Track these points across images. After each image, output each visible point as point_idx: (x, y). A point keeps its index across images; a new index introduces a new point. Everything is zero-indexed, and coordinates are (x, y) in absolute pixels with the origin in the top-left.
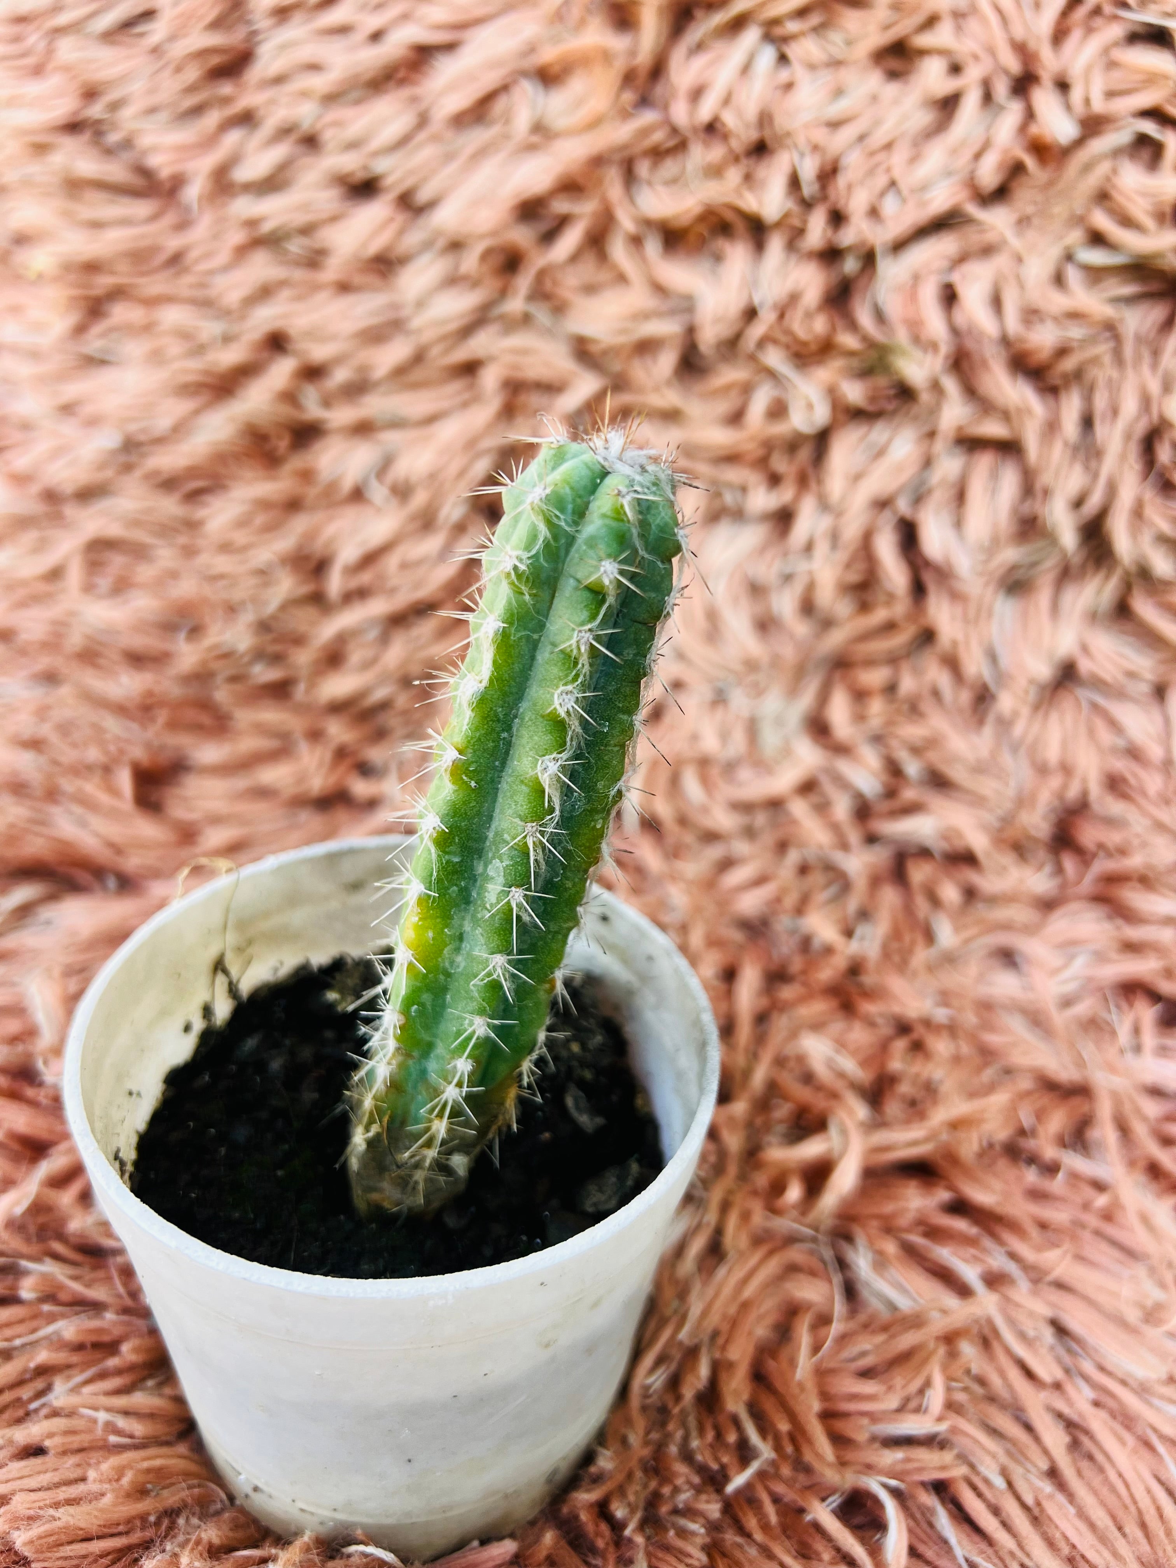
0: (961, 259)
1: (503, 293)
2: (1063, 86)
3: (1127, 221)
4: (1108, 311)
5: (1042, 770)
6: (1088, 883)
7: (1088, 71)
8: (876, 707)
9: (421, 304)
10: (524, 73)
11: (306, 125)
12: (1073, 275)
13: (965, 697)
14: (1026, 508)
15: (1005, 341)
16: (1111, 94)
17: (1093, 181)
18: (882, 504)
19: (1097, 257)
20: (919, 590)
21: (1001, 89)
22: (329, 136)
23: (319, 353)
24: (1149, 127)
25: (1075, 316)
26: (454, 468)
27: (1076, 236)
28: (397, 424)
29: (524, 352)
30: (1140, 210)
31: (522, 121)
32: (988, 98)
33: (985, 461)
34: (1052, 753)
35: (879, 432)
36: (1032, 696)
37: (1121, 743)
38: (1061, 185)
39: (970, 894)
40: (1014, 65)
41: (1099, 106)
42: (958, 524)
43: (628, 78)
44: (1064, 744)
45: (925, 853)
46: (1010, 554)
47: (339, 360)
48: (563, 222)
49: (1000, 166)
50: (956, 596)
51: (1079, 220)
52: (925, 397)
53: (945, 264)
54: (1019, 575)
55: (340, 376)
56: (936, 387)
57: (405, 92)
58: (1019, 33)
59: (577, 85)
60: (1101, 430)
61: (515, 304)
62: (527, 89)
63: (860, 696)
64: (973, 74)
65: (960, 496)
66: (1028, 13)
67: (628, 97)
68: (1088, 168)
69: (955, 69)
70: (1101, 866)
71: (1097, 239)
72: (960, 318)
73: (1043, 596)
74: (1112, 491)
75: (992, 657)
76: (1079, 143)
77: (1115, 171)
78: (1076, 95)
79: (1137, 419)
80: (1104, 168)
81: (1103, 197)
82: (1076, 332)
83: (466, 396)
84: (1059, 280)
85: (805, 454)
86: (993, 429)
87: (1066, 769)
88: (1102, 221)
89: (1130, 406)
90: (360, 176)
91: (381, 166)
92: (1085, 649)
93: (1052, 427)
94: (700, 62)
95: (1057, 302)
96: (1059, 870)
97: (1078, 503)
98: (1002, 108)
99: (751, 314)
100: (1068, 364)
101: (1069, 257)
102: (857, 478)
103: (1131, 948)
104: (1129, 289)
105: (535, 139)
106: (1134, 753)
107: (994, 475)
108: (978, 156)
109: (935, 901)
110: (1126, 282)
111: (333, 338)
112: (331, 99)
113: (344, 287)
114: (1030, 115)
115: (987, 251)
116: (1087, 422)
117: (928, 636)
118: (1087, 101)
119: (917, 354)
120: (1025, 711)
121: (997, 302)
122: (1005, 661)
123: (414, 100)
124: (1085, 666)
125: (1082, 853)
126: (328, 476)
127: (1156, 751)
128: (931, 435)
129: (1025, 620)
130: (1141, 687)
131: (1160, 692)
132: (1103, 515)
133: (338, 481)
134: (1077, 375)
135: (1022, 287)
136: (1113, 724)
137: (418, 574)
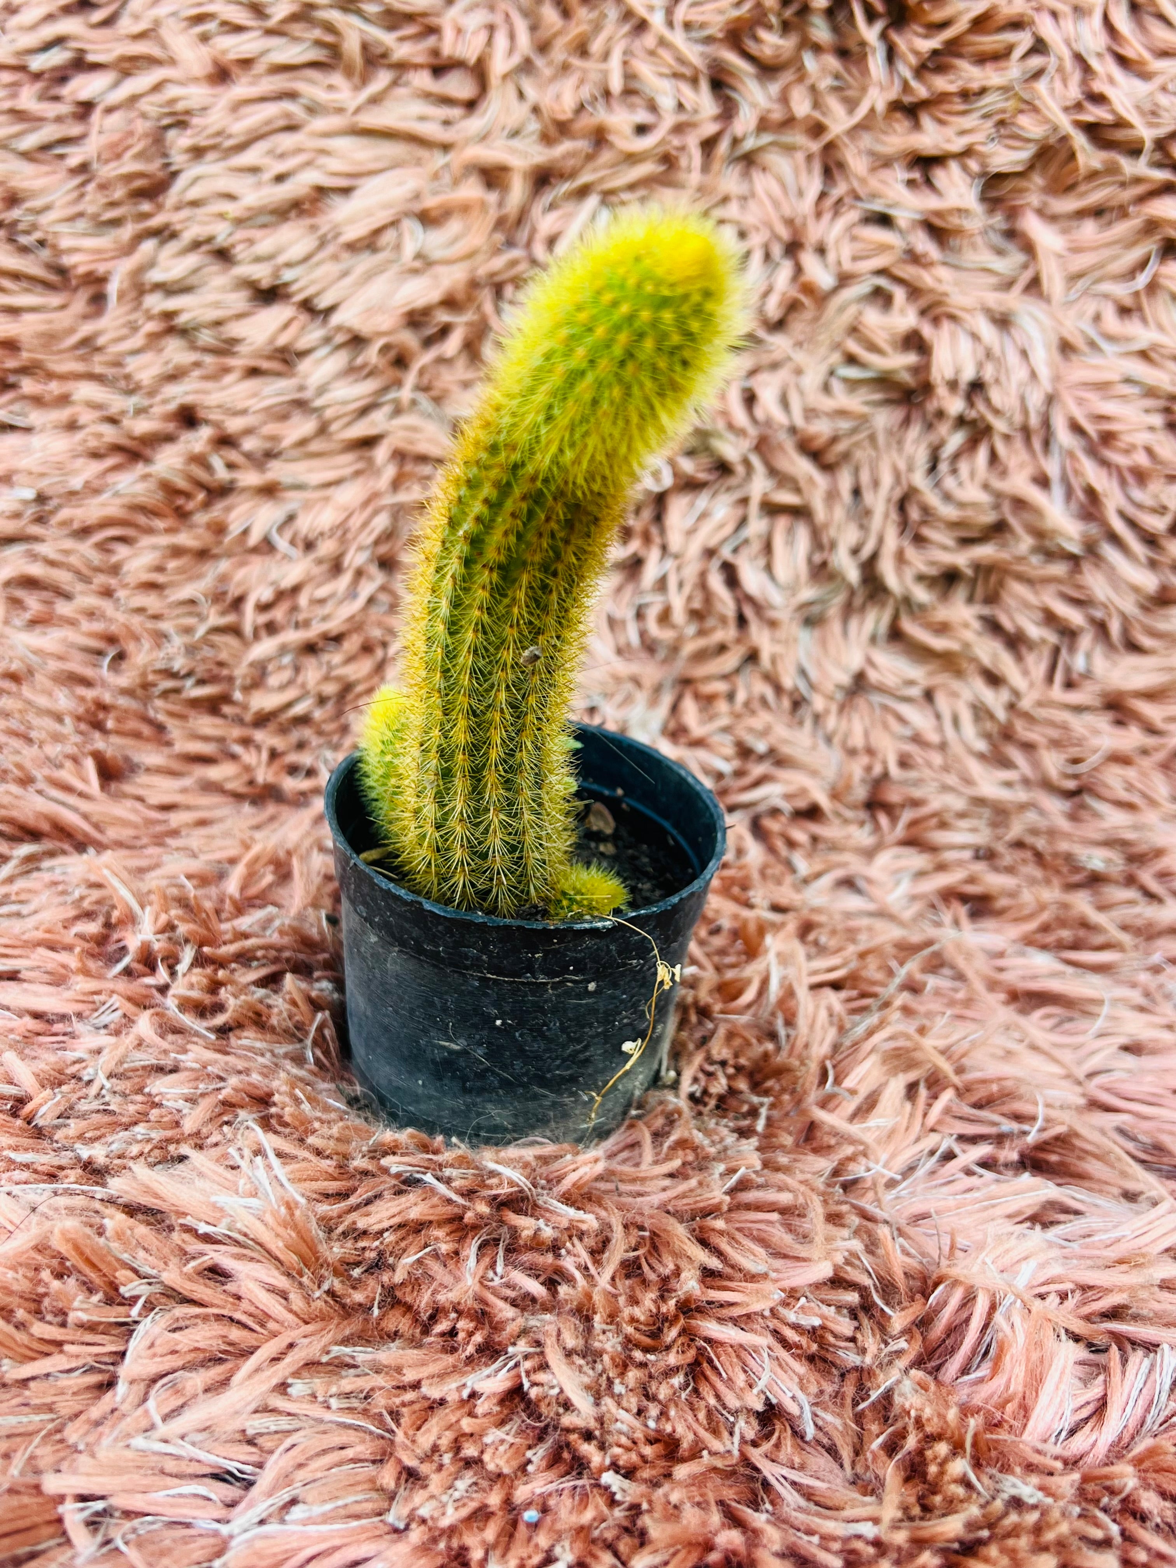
0: (753, 373)
1: (398, 383)
2: (821, 251)
3: (873, 347)
4: (865, 409)
5: (852, 752)
6: (900, 831)
7: (837, 242)
8: (722, 706)
9: (322, 390)
10: (407, 214)
11: (221, 240)
12: (837, 386)
13: (786, 703)
14: (818, 558)
15: (793, 430)
16: (855, 259)
17: (847, 317)
18: (710, 553)
19: (853, 373)
20: (742, 621)
21: (777, 250)
22: (240, 252)
23: (234, 425)
24: (882, 282)
25: (842, 413)
26: (356, 522)
27: (836, 357)
28: (299, 487)
29: (414, 429)
30: (881, 339)
31: (409, 249)
32: (767, 257)
33: (782, 522)
34: (858, 741)
35: (702, 501)
36: (839, 696)
37: (908, 733)
38: (823, 320)
39: (815, 839)
40: (785, 233)
41: (848, 266)
42: (769, 568)
43: (500, 223)
44: (866, 734)
45: (775, 812)
46: (808, 593)
47: (249, 431)
48: (445, 331)
49: (780, 304)
50: (773, 624)
51: (837, 346)
52: (740, 469)
53: (743, 373)
54: (815, 609)
55: (249, 444)
56: (747, 463)
57: (308, 221)
58: (787, 212)
59: (454, 226)
60: (868, 497)
61: (406, 393)
62: (411, 226)
63: (707, 701)
64: (756, 240)
65: (768, 548)
66: (793, 199)
67: (499, 237)
68: (842, 309)
69: (742, 235)
70: (907, 816)
71: (851, 360)
72: (759, 413)
73: (836, 626)
74: (881, 541)
75: (803, 672)
76: (835, 290)
77: (860, 313)
78: (831, 256)
79: (892, 489)
80: (852, 310)
81: (854, 330)
82: (845, 425)
83: (360, 466)
84: (826, 388)
85: (647, 514)
86: (786, 498)
87: (870, 751)
88: (853, 347)
89: (887, 479)
90: (265, 284)
91: (288, 275)
92: (870, 662)
93: (832, 496)
94: (552, 217)
95: (827, 404)
96: (877, 828)
97: (855, 551)
98: (778, 264)
100: (841, 447)
101: (832, 373)
102: (691, 532)
103: (941, 867)
104: (878, 396)
105: (417, 264)
106: (917, 739)
107: (790, 531)
108: (765, 296)
109: (792, 844)
110: (874, 391)
111: (244, 412)
112: (239, 222)
113: (254, 372)
114: (799, 270)
115: (775, 366)
116: (857, 492)
117: (753, 657)
118: (839, 263)
119: (730, 436)
120: (834, 708)
121: (784, 402)
122: (813, 674)
123: (313, 228)
124: (873, 676)
125: (890, 809)
126: (235, 529)
127: (933, 737)
128: (744, 501)
129: (823, 643)
130: (915, 692)
131: (929, 695)
132: (874, 557)
133: (246, 532)
134: (846, 456)
135: (801, 393)
136: (901, 719)
137: (327, 609)
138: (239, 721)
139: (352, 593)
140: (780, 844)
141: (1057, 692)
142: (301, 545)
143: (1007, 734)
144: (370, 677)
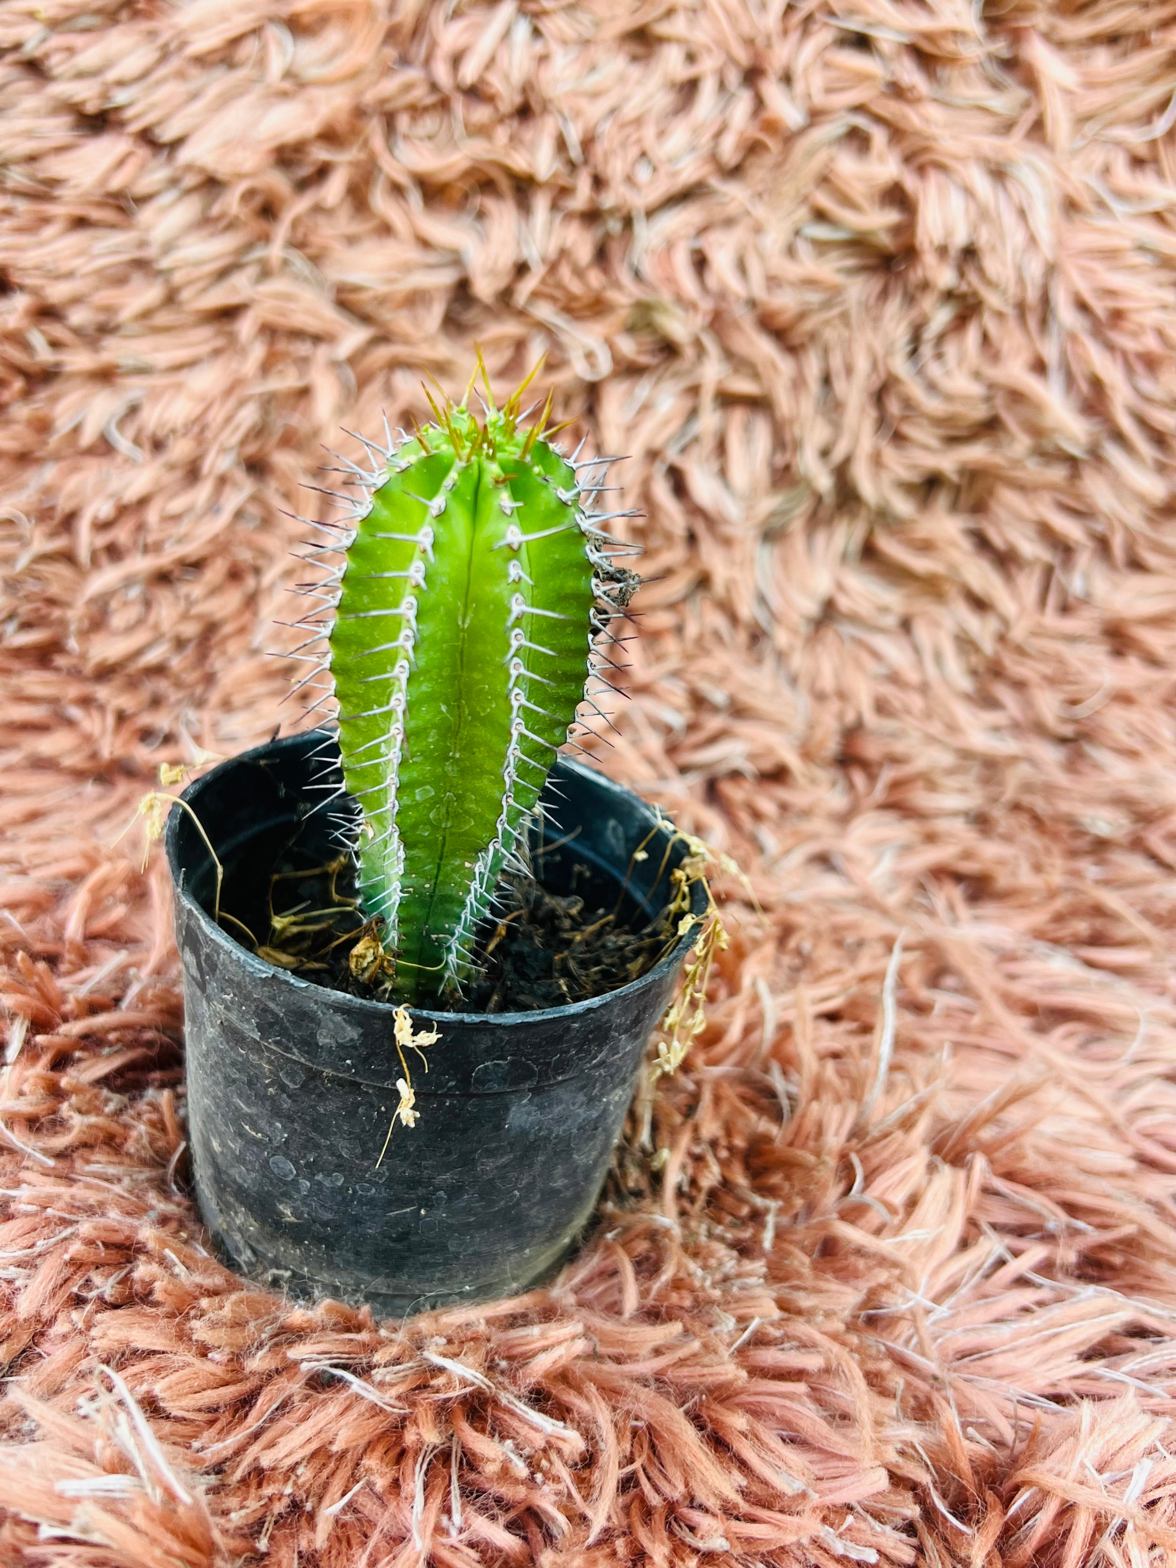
0: (703, 230)
1: (265, 238)
2: (787, 79)
3: (847, 201)
4: (839, 279)
5: (820, 697)
6: (879, 792)
7: (806, 70)
8: (670, 645)
9: (168, 248)
10: (273, 19)
11: (31, 49)
13: (742, 637)
14: (780, 460)
15: (752, 303)
16: (829, 90)
17: (815, 165)
18: (653, 455)
19: (822, 232)
20: (692, 540)
21: (733, 78)
22: (56, 63)
23: (56, 293)
24: (861, 121)
25: (809, 283)
26: (217, 416)
27: (803, 213)
28: (143, 371)
29: (287, 297)
30: (858, 191)
31: (276, 65)
32: (722, 86)
33: (738, 415)
34: (827, 683)
35: (643, 389)
36: (804, 629)
37: (882, 670)
38: (787, 167)
39: (784, 807)
40: (743, 56)
41: (819, 100)
42: (723, 473)
43: (392, 34)
44: (837, 675)
45: (736, 775)
46: (768, 504)
47: (76, 300)
48: (323, 172)
49: (737, 147)
50: (727, 542)
51: (805, 199)
52: (689, 352)
53: (692, 231)
54: (777, 522)
55: (78, 317)
56: (698, 344)
57: (144, 25)
58: (746, 28)
59: (333, 37)
60: (840, 386)
61: (276, 251)
62: (276, 34)
63: (652, 637)
64: (707, 66)
65: (721, 448)
66: (754, 14)
67: (391, 53)
68: (811, 154)
69: (691, 58)
70: (887, 775)
71: (820, 216)
72: (712, 281)
73: (799, 542)
74: (856, 440)
75: (762, 600)
76: (802, 131)
77: (832, 159)
78: (799, 86)
79: (869, 377)
80: (822, 157)
81: (825, 180)
82: (814, 297)
83: (219, 342)
84: (791, 251)
85: (578, 405)
86: (744, 386)
87: (842, 695)
88: (824, 200)
89: (862, 365)
90: (91, 108)
91: (120, 97)
92: (840, 587)
93: (798, 383)
94: (458, 26)
95: (792, 270)
96: (851, 786)
97: (825, 453)
98: (733, 95)
99: (521, 269)
100: (808, 325)
101: (797, 233)
102: (631, 429)
103: (931, 838)
104: (850, 262)
105: (287, 85)
106: (894, 678)
107: (747, 428)
108: (719, 134)
109: (757, 816)
110: (846, 256)
111: (69, 275)
112: (55, 25)
113: (80, 223)
114: (759, 103)
115: (729, 222)
116: (827, 380)
117: (703, 582)
118: (809, 96)
119: (679, 312)
120: (799, 643)
121: (742, 267)
122: (775, 601)
123: (152, 34)
124: (844, 603)
125: (868, 767)
126: (63, 425)
127: (912, 676)
128: (694, 390)
129: (785, 563)
130: (890, 621)
131: (906, 625)
132: (847, 461)
133: (76, 430)
134: (813, 336)
135: (762, 257)
136: (876, 655)
137: (183, 528)
138: (75, 674)
139: (213, 507)
140: (744, 818)
141: (1051, 619)
142: (147, 445)
143: (996, 671)
144: (240, 612)
